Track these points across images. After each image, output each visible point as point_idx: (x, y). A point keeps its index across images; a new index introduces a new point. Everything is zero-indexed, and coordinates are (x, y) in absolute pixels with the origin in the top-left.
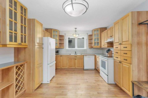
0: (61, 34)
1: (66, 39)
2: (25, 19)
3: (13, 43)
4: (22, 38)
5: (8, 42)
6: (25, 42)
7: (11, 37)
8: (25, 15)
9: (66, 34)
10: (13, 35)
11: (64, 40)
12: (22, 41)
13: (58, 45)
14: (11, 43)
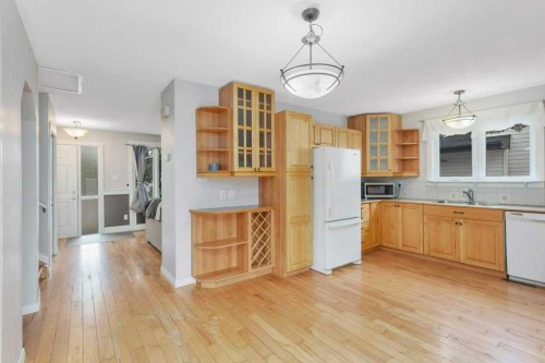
0: (405, 127)
1: (425, 142)
2: (269, 116)
3: (245, 169)
4: (262, 157)
5: (236, 167)
6: (269, 165)
7: (241, 158)
8: (269, 108)
9: (428, 122)
10: (245, 153)
11: (417, 145)
12: (262, 165)
13: (390, 167)
14: (242, 169)
